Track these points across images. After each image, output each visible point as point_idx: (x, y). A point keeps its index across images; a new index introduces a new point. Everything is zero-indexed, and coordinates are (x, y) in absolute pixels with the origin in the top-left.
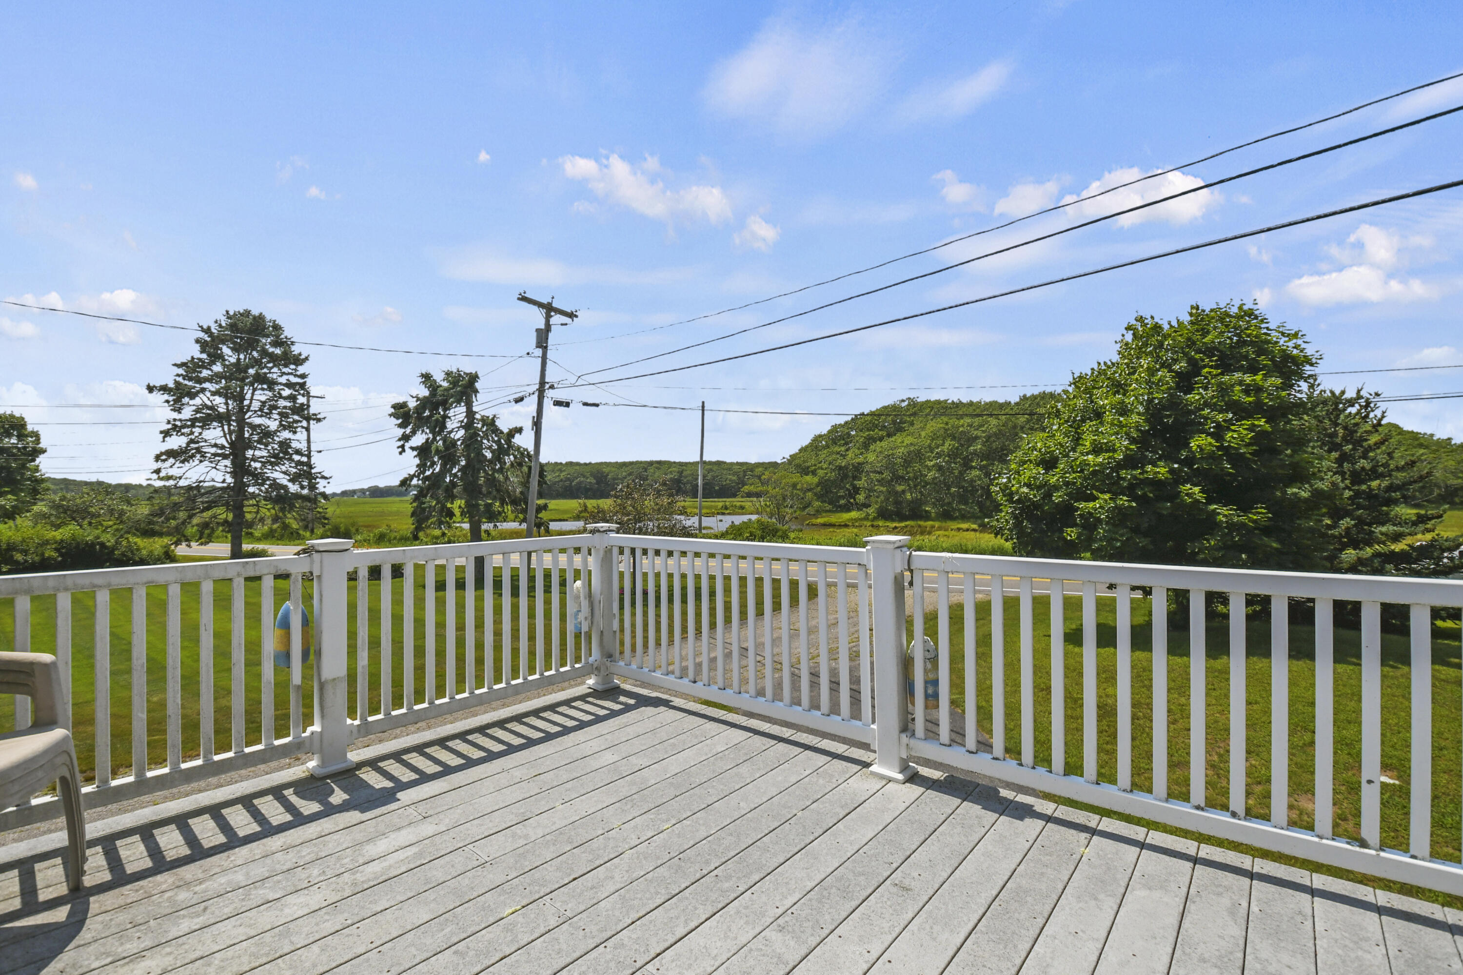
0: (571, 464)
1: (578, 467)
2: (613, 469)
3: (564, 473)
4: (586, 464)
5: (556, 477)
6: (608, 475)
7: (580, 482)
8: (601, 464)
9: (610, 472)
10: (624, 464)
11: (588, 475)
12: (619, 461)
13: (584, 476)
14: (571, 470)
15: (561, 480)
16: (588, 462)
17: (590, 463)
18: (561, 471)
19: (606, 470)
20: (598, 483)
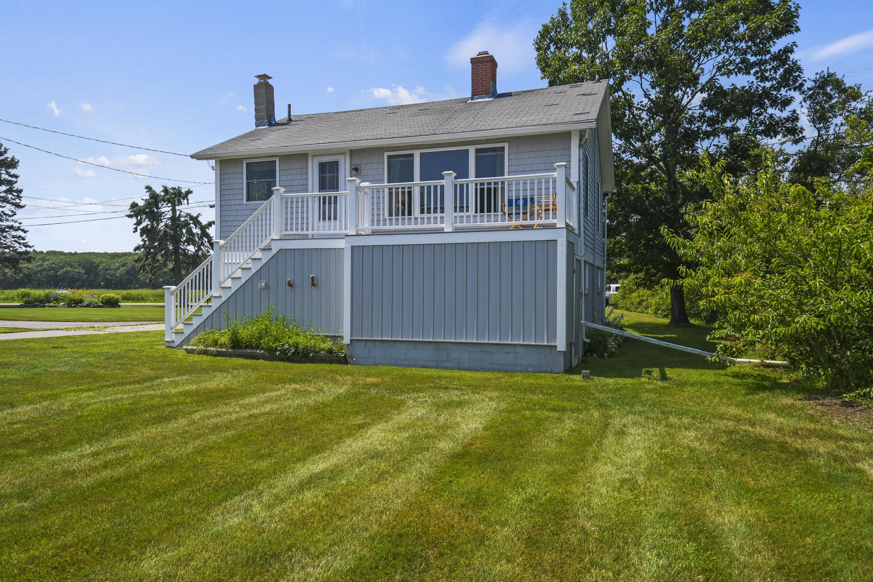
0: (54, 253)
1: (63, 257)
2: (105, 260)
3: (47, 263)
4: (70, 254)
5: (38, 266)
6: (98, 265)
7: (67, 272)
8: (90, 254)
9: (101, 262)
10: (115, 255)
11: (76, 265)
12: (109, 252)
13: (71, 266)
14: (54, 259)
15: (44, 270)
16: (73, 252)
17: (76, 253)
18: (44, 260)
19: (97, 260)
20: (87, 273)
